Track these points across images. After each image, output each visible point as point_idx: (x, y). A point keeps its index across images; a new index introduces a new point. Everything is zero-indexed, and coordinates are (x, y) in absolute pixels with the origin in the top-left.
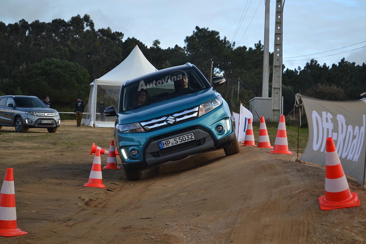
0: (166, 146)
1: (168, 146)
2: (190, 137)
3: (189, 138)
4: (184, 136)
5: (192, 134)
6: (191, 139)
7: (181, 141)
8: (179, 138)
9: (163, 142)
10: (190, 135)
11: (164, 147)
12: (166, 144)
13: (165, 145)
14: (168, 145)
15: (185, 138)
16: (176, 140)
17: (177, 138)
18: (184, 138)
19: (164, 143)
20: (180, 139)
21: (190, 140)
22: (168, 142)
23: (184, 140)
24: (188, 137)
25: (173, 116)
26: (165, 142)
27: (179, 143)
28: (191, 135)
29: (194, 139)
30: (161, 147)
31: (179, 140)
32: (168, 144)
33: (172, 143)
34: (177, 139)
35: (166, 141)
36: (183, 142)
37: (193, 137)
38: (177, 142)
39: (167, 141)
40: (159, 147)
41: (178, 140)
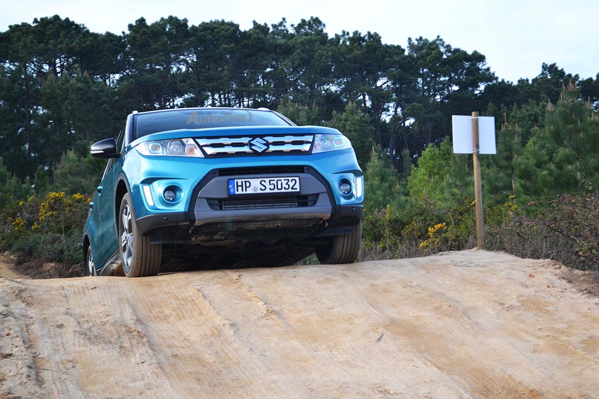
0: (243, 190)
1: (244, 192)
2: (291, 184)
3: (289, 185)
4: (281, 180)
5: (297, 179)
6: (292, 188)
7: (272, 187)
8: (270, 181)
9: (237, 182)
10: (292, 181)
11: (237, 191)
12: (242, 186)
13: (240, 188)
14: (246, 190)
15: (282, 184)
16: (263, 183)
17: (267, 180)
18: (279, 183)
19: (240, 184)
20: (272, 182)
21: (290, 190)
22: (248, 184)
23: (280, 187)
24: (287, 184)
25: (264, 138)
26: (242, 182)
27: (268, 191)
28: (294, 182)
29: (298, 190)
30: (232, 190)
31: (270, 184)
32: (246, 187)
33: (255, 189)
34: (265, 182)
35: (244, 180)
36: (276, 191)
37: (297, 186)
38: (264, 188)
39: (245, 182)
40: (229, 189)
41: (267, 184)
